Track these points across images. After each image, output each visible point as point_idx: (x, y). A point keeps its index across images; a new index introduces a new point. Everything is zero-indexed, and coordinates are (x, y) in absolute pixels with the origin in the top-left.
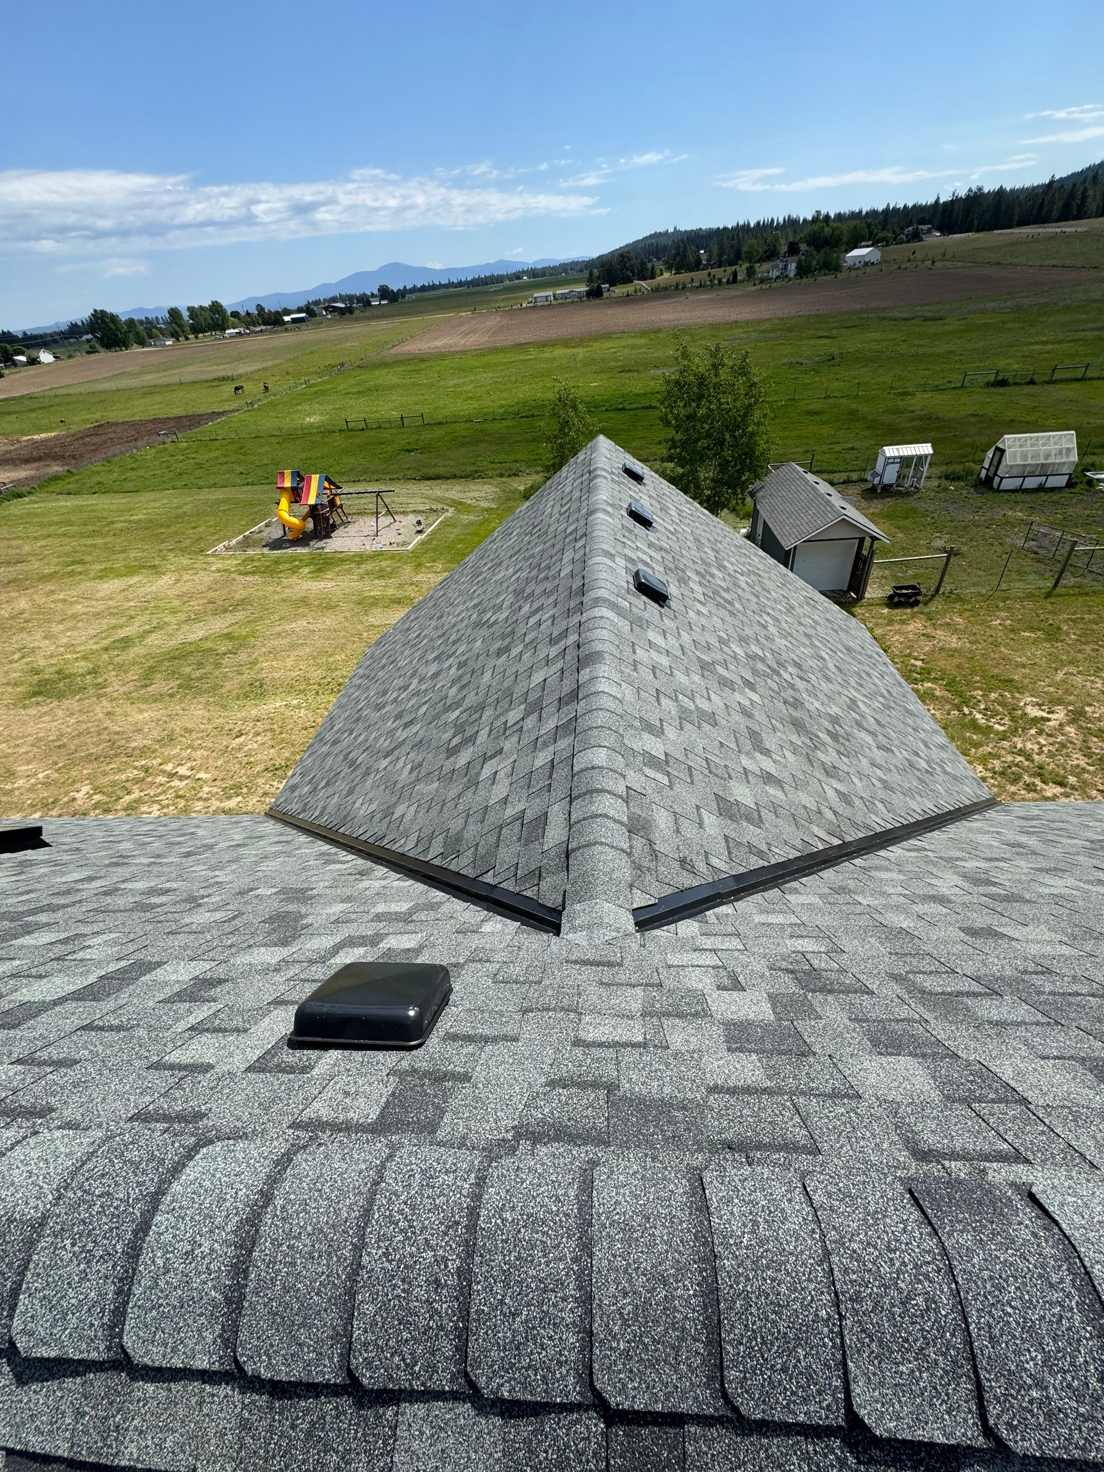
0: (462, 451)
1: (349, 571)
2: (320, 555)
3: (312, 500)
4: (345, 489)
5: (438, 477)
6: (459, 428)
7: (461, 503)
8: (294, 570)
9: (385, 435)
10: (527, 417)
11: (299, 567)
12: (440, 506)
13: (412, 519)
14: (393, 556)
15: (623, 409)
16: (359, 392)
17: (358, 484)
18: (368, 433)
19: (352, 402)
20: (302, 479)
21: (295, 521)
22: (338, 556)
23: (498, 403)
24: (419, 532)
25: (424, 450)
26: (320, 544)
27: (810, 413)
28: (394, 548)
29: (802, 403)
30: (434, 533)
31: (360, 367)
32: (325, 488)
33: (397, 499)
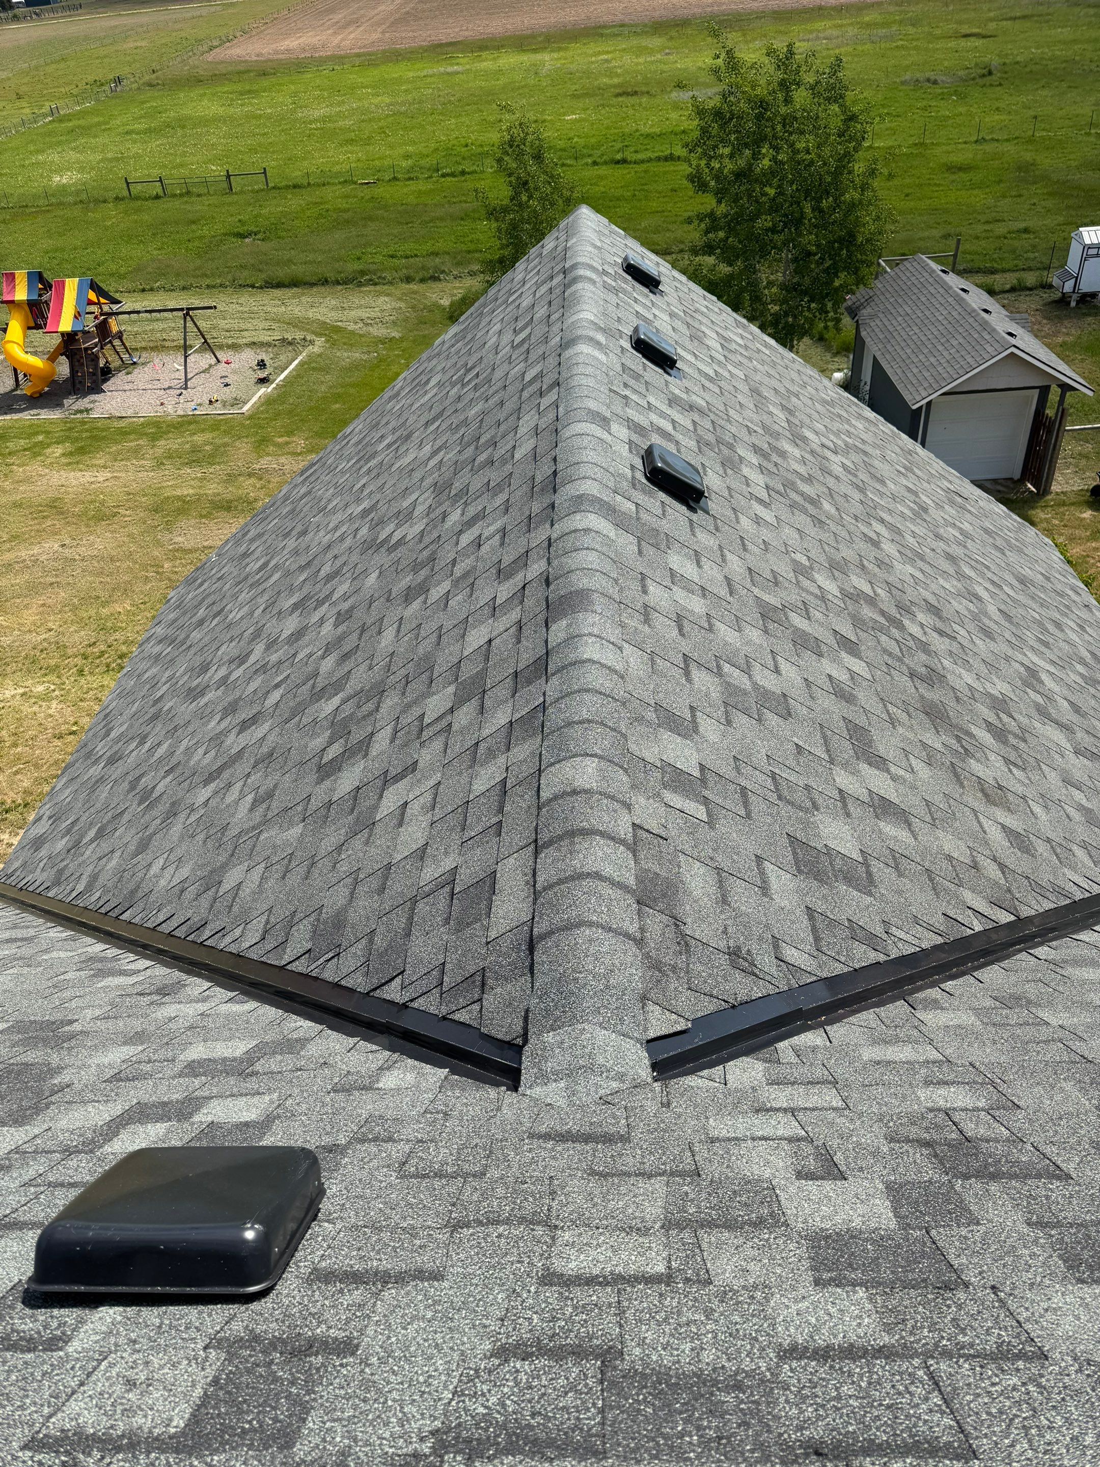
0: (339, 235)
1: (136, 452)
2: (83, 423)
3: (66, 324)
4: (127, 306)
5: (294, 283)
6: (333, 195)
7: (337, 330)
8: (36, 451)
9: (199, 207)
10: (452, 175)
11: (43, 445)
12: (299, 335)
13: (249, 357)
14: (216, 425)
15: (624, 161)
16: (149, 131)
17: (149, 296)
18: (166, 204)
19: (136, 149)
20: (48, 286)
21: (36, 362)
22: (116, 424)
23: (401, 151)
24: (263, 381)
25: (268, 233)
26: (84, 403)
27: (952, 168)
28: (218, 409)
29: (938, 151)
30: (288, 382)
31: (151, 85)
32: (90, 303)
33: (223, 324)
